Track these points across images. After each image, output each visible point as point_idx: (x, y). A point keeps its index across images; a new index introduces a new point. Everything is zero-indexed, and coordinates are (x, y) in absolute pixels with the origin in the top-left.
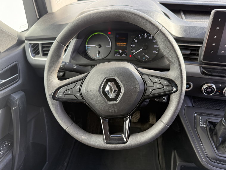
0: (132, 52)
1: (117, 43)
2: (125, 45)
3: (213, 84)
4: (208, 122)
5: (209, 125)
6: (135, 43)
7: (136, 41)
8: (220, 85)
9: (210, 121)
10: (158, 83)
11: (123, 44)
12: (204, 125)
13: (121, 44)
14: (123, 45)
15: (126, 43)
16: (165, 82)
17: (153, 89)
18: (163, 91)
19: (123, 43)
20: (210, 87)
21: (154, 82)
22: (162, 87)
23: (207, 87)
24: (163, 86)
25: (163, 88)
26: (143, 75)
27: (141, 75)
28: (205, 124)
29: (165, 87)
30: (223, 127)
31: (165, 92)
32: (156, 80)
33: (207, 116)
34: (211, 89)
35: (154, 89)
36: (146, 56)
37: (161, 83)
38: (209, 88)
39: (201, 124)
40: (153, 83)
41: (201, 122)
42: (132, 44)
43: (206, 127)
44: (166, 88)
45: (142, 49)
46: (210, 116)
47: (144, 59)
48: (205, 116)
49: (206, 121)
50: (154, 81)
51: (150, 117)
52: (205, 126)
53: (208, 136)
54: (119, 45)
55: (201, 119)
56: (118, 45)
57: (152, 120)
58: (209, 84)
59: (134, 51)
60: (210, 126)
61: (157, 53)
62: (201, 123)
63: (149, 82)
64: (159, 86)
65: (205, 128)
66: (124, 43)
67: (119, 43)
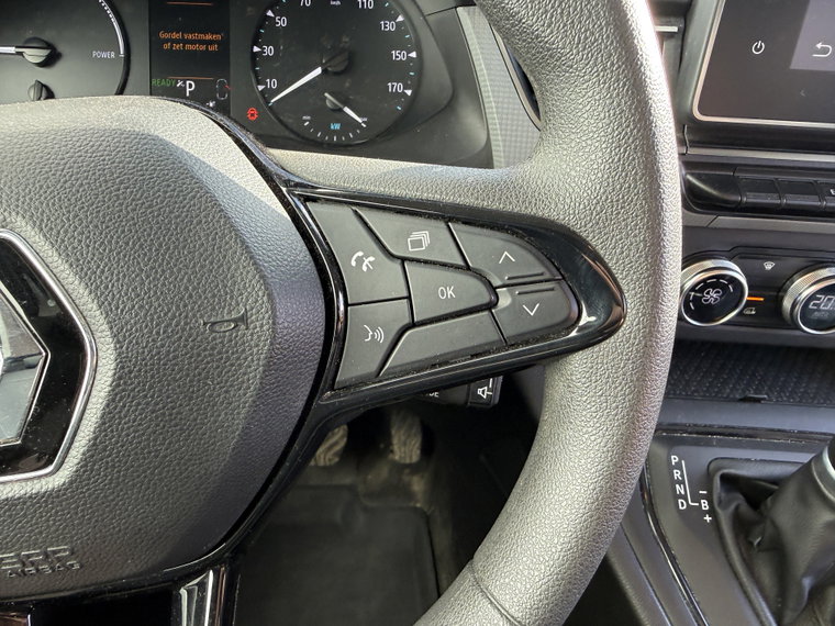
0: (261, 88)
1: (163, 35)
2: (214, 48)
3: (730, 259)
4: (717, 481)
5: (723, 495)
6: (274, 36)
7: (282, 22)
8: (769, 266)
9: (732, 471)
10: (444, 265)
11: (202, 42)
12: (696, 498)
13: (186, 42)
14: (203, 48)
15: (219, 37)
16: (504, 256)
17: (407, 320)
18: (494, 336)
19: (202, 36)
20: (718, 277)
21: (403, 260)
22: (485, 298)
23: (704, 281)
24: (493, 289)
25: (490, 306)
26: (307, 199)
27: (286, 204)
28: (704, 497)
29: (505, 300)
30: (827, 516)
31: (507, 343)
32: (423, 237)
33: (708, 444)
34: (724, 288)
35: (413, 325)
36: (347, 110)
37: (468, 268)
38: (713, 286)
39: (681, 496)
40: (397, 266)
41: (681, 482)
42: (256, 43)
43: (712, 512)
44: (514, 308)
45: (318, 71)
46: (722, 445)
47: (335, 131)
48: (696, 443)
49: (709, 476)
50: (411, 252)
51: (393, 432)
52: (705, 505)
53: (731, 565)
54: (177, 47)
55: (678, 466)
56: (166, 46)
57: (405, 444)
58: (709, 264)
59: (273, 83)
60: (732, 507)
61: (409, 92)
62: (679, 489)
63: (360, 261)
64: (450, 291)
65: (708, 518)
66: (209, 37)
67: (175, 36)
